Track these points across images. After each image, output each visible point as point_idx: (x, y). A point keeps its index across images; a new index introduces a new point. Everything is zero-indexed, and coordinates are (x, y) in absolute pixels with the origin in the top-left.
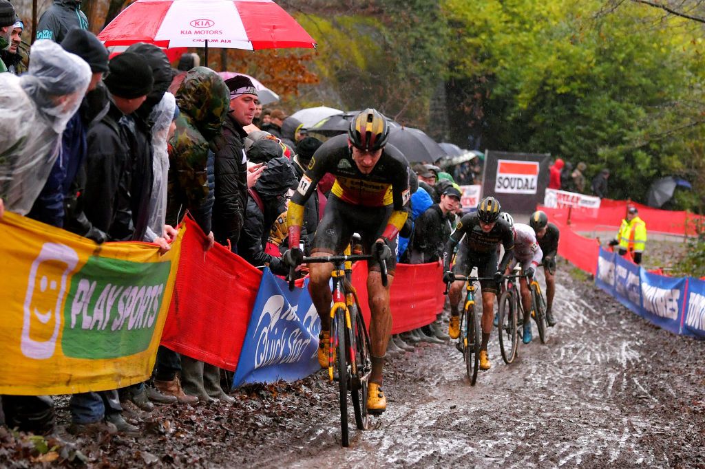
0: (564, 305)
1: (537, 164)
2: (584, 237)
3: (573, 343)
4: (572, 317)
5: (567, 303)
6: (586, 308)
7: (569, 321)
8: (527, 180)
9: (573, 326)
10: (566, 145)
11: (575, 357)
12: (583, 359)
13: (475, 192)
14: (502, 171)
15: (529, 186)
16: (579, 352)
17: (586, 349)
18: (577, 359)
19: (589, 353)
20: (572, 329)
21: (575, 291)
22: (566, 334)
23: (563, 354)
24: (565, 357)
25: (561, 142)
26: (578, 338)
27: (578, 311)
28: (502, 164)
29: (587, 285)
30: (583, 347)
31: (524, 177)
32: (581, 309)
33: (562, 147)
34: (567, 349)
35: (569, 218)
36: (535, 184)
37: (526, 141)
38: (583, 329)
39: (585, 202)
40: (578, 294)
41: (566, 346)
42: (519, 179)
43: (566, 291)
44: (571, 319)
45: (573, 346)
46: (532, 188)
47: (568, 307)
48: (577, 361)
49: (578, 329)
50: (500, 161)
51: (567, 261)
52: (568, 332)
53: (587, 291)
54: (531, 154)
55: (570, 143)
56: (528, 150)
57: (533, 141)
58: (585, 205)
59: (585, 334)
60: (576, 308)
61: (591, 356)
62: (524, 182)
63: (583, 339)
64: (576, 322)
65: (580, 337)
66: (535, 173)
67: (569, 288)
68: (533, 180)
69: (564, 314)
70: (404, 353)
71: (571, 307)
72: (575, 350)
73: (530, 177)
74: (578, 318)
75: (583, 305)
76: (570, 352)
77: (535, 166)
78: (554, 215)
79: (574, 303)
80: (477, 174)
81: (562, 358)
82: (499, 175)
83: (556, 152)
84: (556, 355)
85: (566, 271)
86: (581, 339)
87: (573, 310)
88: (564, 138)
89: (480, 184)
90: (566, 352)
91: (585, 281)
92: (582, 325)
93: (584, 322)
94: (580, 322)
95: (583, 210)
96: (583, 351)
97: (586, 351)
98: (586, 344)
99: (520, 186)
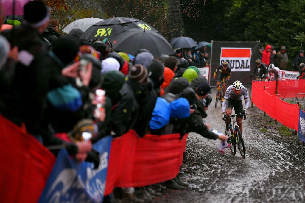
0: (274, 155)
1: (251, 48)
2: (289, 103)
3: (281, 185)
4: (281, 164)
5: (277, 153)
6: (292, 157)
7: (278, 167)
8: (243, 61)
9: (282, 172)
10: (272, 33)
11: (284, 195)
12: (289, 196)
15: (245, 66)
16: (286, 192)
17: (291, 189)
18: (285, 197)
19: (294, 192)
20: (281, 173)
21: (282, 144)
22: (276, 178)
23: (274, 193)
24: (276, 196)
25: (268, 31)
26: (285, 181)
27: (285, 160)
29: (292, 139)
30: (289, 188)
31: (240, 59)
32: (287, 158)
33: (269, 35)
34: (277, 190)
35: (276, 89)
36: (249, 64)
37: (242, 32)
38: (289, 173)
39: (289, 75)
40: (285, 146)
41: (277, 187)
42: (238, 61)
43: (276, 144)
44: (280, 166)
45: (281, 187)
46: (247, 68)
47: (278, 156)
48: (285, 199)
49: (286, 174)
50: (222, 48)
51: (276, 121)
52: (278, 176)
53: (292, 143)
54: (245, 41)
55: (275, 32)
57: (247, 32)
59: (291, 177)
60: (283, 157)
61: (295, 194)
62: (241, 63)
63: (289, 182)
64: (284, 168)
65: (287, 179)
67: (278, 142)
68: (247, 61)
69: (275, 163)
70: (153, 198)
71: (280, 156)
72: (283, 190)
73: (245, 59)
74: (286, 164)
75: (289, 154)
76: (280, 192)
78: (264, 87)
79: (282, 153)
80: (206, 58)
81: (273, 196)
82: (221, 59)
83: (265, 39)
84: (268, 194)
85: (275, 129)
86: (287, 181)
87: (282, 159)
88: (270, 29)
89: (209, 66)
90: (277, 192)
91: (290, 136)
92: (288, 171)
93: (290, 167)
94: (287, 167)
95: (287, 82)
96: (289, 190)
97: (291, 191)
98: (291, 185)
99: (238, 66)
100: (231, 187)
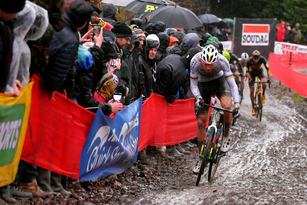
0: (288, 119)
1: (268, 25)
2: (301, 73)
3: (294, 144)
4: (294, 127)
5: (291, 117)
6: (303, 120)
7: (292, 129)
8: (262, 37)
9: (294, 133)
10: (287, 12)
11: (296, 153)
12: (301, 154)
13: (228, 45)
14: (245, 31)
15: (264, 40)
16: (298, 150)
17: (302, 148)
18: (297, 155)
19: (305, 151)
20: (294, 135)
21: (295, 109)
22: (290, 138)
23: (287, 152)
24: (289, 154)
25: (284, 10)
26: (297, 141)
27: (298, 123)
28: (245, 26)
29: (304, 105)
30: (301, 147)
31: (260, 34)
32: (299, 121)
33: (285, 14)
34: (290, 148)
35: (290, 61)
36: (267, 39)
37: (261, 10)
38: (301, 134)
39: (301, 49)
40: (298, 111)
41: (290, 146)
42: (257, 36)
43: (290, 109)
44: (293, 128)
45: (294, 146)
46: (266, 42)
47: (291, 120)
48: (297, 156)
49: (298, 135)
50: (244, 25)
51: (290, 89)
52: (291, 137)
53: (303, 109)
54: (264, 19)
55: (289, 11)
56: (262, 17)
57: (265, 11)
58: (301, 52)
59: (302, 138)
60: (296, 121)
61: (306, 152)
62: (261, 37)
63: (301, 142)
64: (296, 130)
65: (299, 140)
66: (267, 32)
67: (291, 107)
68: (266, 36)
69: (289, 125)
70: (183, 156)
71: (293, 120)
72: (296, 149)
73: (264, 34)
74: (298, 127)
75: (301, 118)
76: (292, 150)
77: (267, 27)
78: (280, 59)
79: (295, 117)
80: (229, 34)
81: (287, 155)
82: (243, 34)
83: (280, 17)
84: (283, 153)
85: (289, 96)
86: (299, 141)
87: (295, 122)
88: (286, 8)
89: (232, 40)
90: (290, 150)
91: (302, 102)
92: (300, 132)
93: (301, 130)
94: (299, 129)
95: (300, 55)
96: (301, 149)
97: (303, 149)
98: (302, 144)
99: (258, 40)
100: (251, 146)
